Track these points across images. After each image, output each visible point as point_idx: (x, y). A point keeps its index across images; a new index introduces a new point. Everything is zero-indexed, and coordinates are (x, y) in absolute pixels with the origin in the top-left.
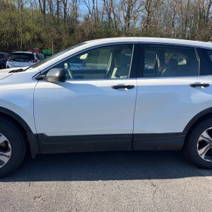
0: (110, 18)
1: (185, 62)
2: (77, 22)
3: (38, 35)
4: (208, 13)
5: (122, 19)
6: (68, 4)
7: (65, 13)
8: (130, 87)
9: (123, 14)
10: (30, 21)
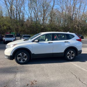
0: (37, 20)
1: (64, 37)
2: (24, 22)
3: (9, 27)
4: (73, 18)
5: (41, 20)
6: (20, 15)
7: (19, 18)
8: (52, 43)
9: (41, 18)
10: (6, 22)
